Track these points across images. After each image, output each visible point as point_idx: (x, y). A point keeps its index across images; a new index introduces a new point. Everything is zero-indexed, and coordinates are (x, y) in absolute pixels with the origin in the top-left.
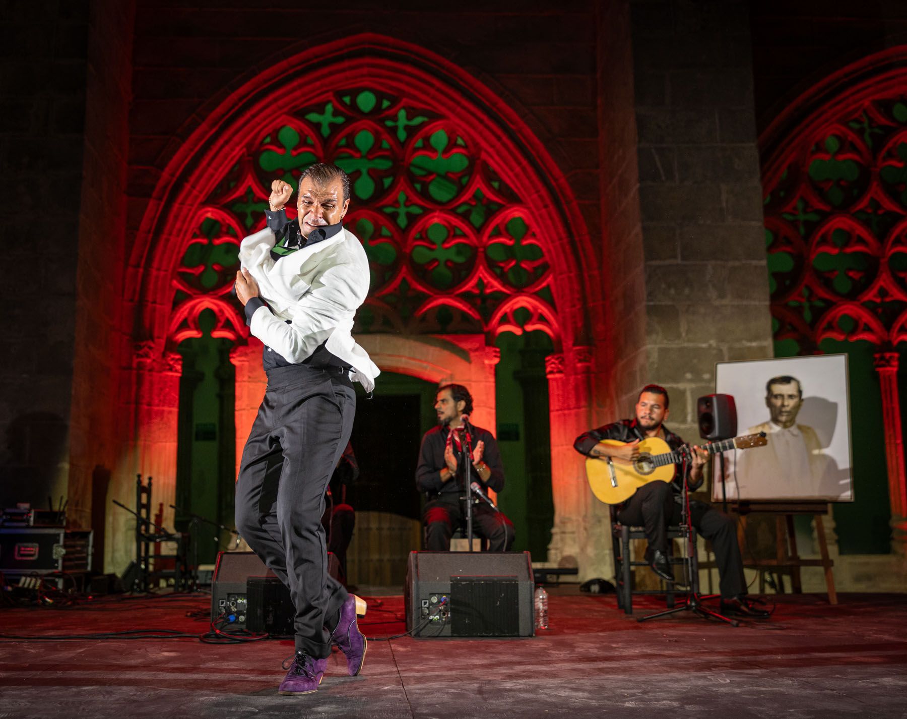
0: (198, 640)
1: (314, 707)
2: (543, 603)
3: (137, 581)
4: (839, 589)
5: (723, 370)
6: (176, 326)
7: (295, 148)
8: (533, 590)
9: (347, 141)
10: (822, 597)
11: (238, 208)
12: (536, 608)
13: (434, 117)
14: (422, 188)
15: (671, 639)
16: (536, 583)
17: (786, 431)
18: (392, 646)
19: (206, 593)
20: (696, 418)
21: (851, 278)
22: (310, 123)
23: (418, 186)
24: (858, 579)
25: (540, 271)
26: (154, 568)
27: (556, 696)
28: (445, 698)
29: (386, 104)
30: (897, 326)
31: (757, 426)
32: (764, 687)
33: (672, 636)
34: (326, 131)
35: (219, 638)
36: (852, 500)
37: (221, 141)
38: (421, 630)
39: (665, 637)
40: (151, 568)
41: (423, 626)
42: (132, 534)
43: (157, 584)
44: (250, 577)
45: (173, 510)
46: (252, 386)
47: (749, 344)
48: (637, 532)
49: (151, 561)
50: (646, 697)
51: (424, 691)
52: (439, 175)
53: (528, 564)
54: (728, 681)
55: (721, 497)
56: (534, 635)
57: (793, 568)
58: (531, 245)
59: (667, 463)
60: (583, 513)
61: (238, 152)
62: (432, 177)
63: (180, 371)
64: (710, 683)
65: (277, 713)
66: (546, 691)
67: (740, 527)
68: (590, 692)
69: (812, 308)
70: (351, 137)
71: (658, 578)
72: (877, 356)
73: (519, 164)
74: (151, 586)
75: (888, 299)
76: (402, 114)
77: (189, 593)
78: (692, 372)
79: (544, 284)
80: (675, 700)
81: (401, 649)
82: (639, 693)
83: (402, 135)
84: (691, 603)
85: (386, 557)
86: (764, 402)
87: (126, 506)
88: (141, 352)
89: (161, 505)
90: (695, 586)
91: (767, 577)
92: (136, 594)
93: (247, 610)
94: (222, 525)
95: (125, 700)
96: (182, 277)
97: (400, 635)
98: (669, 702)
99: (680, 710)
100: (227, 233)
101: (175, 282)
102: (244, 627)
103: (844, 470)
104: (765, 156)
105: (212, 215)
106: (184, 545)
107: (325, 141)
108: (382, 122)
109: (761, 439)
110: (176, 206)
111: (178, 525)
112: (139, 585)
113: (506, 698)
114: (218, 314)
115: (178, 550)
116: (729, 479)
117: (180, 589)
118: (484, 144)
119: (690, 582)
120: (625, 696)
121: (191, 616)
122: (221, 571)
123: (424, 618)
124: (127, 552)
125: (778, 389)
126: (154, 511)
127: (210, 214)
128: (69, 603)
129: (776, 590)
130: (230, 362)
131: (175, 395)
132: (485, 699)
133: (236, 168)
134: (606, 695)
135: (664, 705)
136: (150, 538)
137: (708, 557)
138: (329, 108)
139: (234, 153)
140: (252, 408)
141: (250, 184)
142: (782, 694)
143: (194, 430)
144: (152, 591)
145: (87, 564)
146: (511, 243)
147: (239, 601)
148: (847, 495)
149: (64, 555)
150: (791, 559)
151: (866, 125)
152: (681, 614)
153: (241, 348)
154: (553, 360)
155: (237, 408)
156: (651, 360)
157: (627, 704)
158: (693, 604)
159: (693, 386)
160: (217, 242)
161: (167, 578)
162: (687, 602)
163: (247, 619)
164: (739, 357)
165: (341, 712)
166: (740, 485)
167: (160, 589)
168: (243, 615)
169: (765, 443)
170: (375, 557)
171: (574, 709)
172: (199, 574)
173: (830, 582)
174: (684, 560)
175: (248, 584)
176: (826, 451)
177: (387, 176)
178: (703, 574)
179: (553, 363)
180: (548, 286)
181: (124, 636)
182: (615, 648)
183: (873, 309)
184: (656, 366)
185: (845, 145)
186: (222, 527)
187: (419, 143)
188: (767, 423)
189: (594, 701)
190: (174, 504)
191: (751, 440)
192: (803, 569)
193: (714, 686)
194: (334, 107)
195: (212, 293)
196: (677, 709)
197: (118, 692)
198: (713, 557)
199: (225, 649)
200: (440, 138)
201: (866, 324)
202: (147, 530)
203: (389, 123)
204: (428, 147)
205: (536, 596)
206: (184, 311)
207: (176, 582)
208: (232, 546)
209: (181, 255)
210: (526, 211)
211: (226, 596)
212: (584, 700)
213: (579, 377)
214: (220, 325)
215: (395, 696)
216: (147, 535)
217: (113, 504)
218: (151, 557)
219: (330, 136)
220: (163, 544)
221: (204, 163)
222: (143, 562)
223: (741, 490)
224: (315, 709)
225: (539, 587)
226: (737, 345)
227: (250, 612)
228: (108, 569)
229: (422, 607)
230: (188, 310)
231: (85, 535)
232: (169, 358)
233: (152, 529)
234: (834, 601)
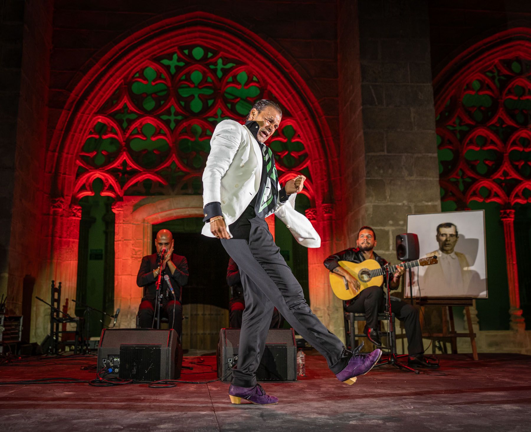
0: (88, 384)
1: (158, 425)
2: (302, 360)
3: (50, 347)
4: (479, 351)
5: (411, 219)
6: (78, 189)
7: (154, 81)
8: (296, 352)
9: (186, 77)
10: (470, 356)
11: (118, 117)
12: (298, 363)
13: (239, 63)
14: (231, 106)
15: (379, 382)
16: (298, 347)
17: (448, 256)
18: (209, 387)
19: (94, 355)
20: (395, 248)
21: (487, 165)
22: (163, 66)
23: (229, 106)
24: (490, 345)
25: (303, 158)
26: (62, 340)
27: (308, 418)
28: (240, 419)
29: (210, 55)
30: (514, 194)
31: (431, 253)
32: (433, 411)
33: (380, 380)
34: (173, 71)
35: (102, 383)
36: (487, 298)
37: (108, 75)
38: (227, 377)
39: (376, 380)
40: (60, 339)
41: (229, 374)
42: (48, 317)
43: (63, 349)
44: (122, 344)
45: (75, 303)
46: (125, 226)
47: (426, 204)
48: (359, 316)
49: (60, 335)
50: (363, 417)
51: (227, 415)
52: (242, 99)
53: (293, 336)
54: (412, 408)
55: (409, 295)
56: (296, 380)
57: (453, 338)
58: (298, 142)
59: (379, 275)
60: (327, 305)
61: (118, 82)
62: (238, 100)
63: (80, 216)
64: (402, 409)
65: (135, 429)
66: (302, 415)
67: (421, 313)
68: (329, 415)
69: (464, 182)
70: (188, 75)
71: (372, 344)
72: (502, 211)
73: (291, 93)
74: (60, 350)
75: (508, 178)
76: (220, 61)
77: (84, 354)
78: (393, 220)
79: (305, 166)
80: (381, 419)
81: (214, 389)
82: (359, 415)
83: (220, 74)
84: (391, 360)
85: (208, 332)
86: (435, 238)
87: (44, 300)
88: (56, 205)
89: (67, 300)
90: (394, 349)
91: (437, 344)
92: (50, 356)
93: (120, 365)
94: (105, 312)
95: (38, 422)
96: (83, 158)
97: (214, 380)
98: (376, 421)
99: (383, 425)
100: (111, 132)
101: (78, 162)
102: (118, 376)
103: (483, 280)
104: (437, 92)
105: (101, 121)
106: (81, 325)
107: (172, 77)
108: (207, 65)
109: (434, 260)
110: (79, 115)
111: (77, 312)
112: (51, 350)
113: (277, 420)
114: (105, 181)
115: (77, 328)
116: (414, 285)
117: (78, 352)
118: (269, 81)
119: (391, 347)
120: (350, 418)
121: (84, 369)
122: (104, 341)
123: (230, 370)
124: (45, 329)
125: (444, 230)
126: (62, 304)
127: (100, 119)
128: (6, 362)
129: (442, 351)
130: (112, 212)
131: (77, 231)
132: (265, 420)
133: (117, 92)
134: (339, 417)
135: (373, 422)
136: (59, 321)
137: (402, 332)
138: (175, 57)
139: (116, 83)
140: (125, 240)
141: (125, 102)
142: (444, 415)
143: (89, 253)
144: (60, 354)
145: (19, 337)
146: (285, 140)
147: (115, 360)
148: (484, 294)
149: (4, 331)
150: (451, 333)
151: (496, 74)
152: (385, 366)
153: (119, 203)
154: (310, 212)
155: (115, 240)
156: (368, 212)
157: (351, 423)
158: (393, 360)
159: (394, 228)
160: (104, 137)
161: (70, 345)
162: (389, 359)
163: (119, 371)
164: (421, 211)
165: (175, 428)
166: (421, 289)
167: (66, 352)
168: (117, 368)
169: (436, 262)
170: (200, 332)
171: (319, 426)
172: (89, 343)
173: (474, 347)
174: (387, 333)
175: (121, 349)
176: (472, 268)
177: (211, 99)
178: (399, 342)
179: (310, 214)
180: (307, 167)
181: (41, 382)
182: (345, 387)
183: (500, 184)
184: (371, 216)
185: (484, 86)
186: (105, 313)
187: (230, 79)
188: (437, 251)
189: (331, 421)
190: (75, 299)
191: (428, 260)
192: (458, 339)
193: (404, 410)
194: (178, 56)
195: (100, 168)
196: (381, 425)
197: (35, 417)
198: (404, 332)
199: (104, 390)
200: (243, 77)
201: (495, 192)
202: (58, 315)
203: (212, 67)
204: (235, 82)
205: (298, 356)
206: (83, 179)
207: (75, 348)
208: (111, 325)
209: (82, 145)
210: (294, 121)
211: (107, 356)
212: (325, 420)
213: (326, 222)
214: (106, 188)
215: (209, 418)
216: (57, 319)
217: (36, 299)
218: (60, 332)
219: (176, 73)
220: (68, 324)
221: (97, 89)
222: (55, 336)
223: (421, 291)
224: (159, 426)
225: (300, 350)
226: (419, 204)
227: (122, 366)
228: (33, 340)
229: (228, 363)
230: (86, 179)
231: (18, 319)
232: (74, 209)
233: (61, 315)
234: (476, 358)
